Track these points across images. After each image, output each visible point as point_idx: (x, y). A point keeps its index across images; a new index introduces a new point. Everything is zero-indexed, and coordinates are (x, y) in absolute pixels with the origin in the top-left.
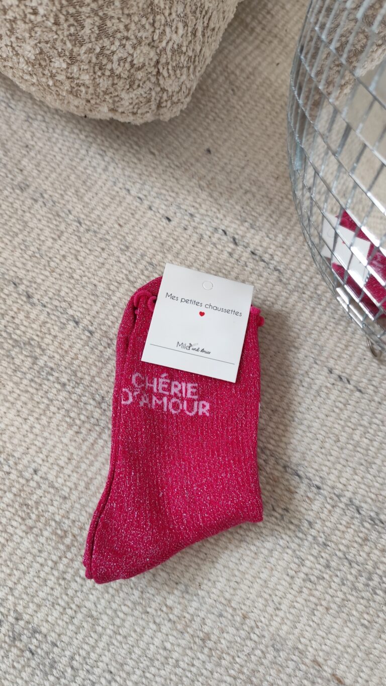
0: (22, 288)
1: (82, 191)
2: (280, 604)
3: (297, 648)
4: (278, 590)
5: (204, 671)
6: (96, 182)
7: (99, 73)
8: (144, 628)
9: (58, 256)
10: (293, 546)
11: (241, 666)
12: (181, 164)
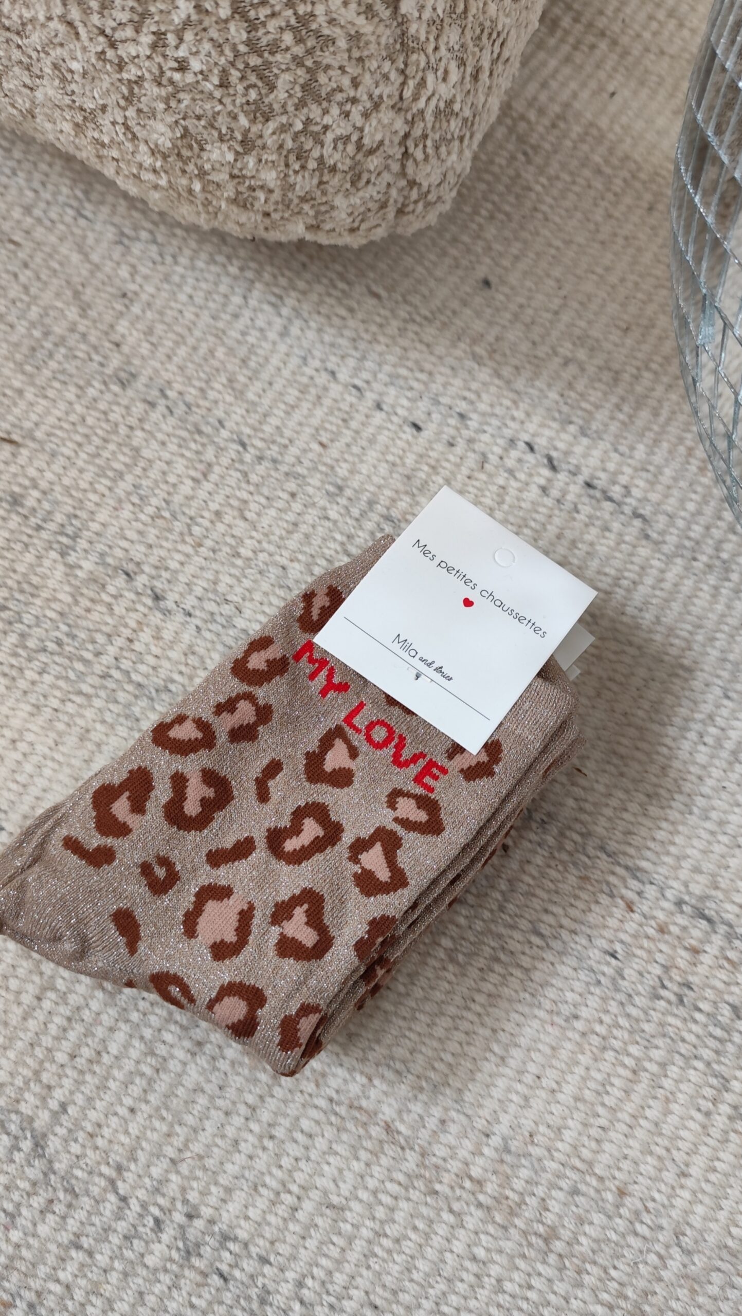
0: (141, 580)
1: (242, 379)
2: (687, 1165)
3: (726, 1247)
4: (682, 1139)
5: (552, 1297)
6: (267, 359)
7: (296, 166)
8: (432, 1222)
9: (206, 514)
10: (707, 1054)
11: (621, 1284)
12: (432, 312)
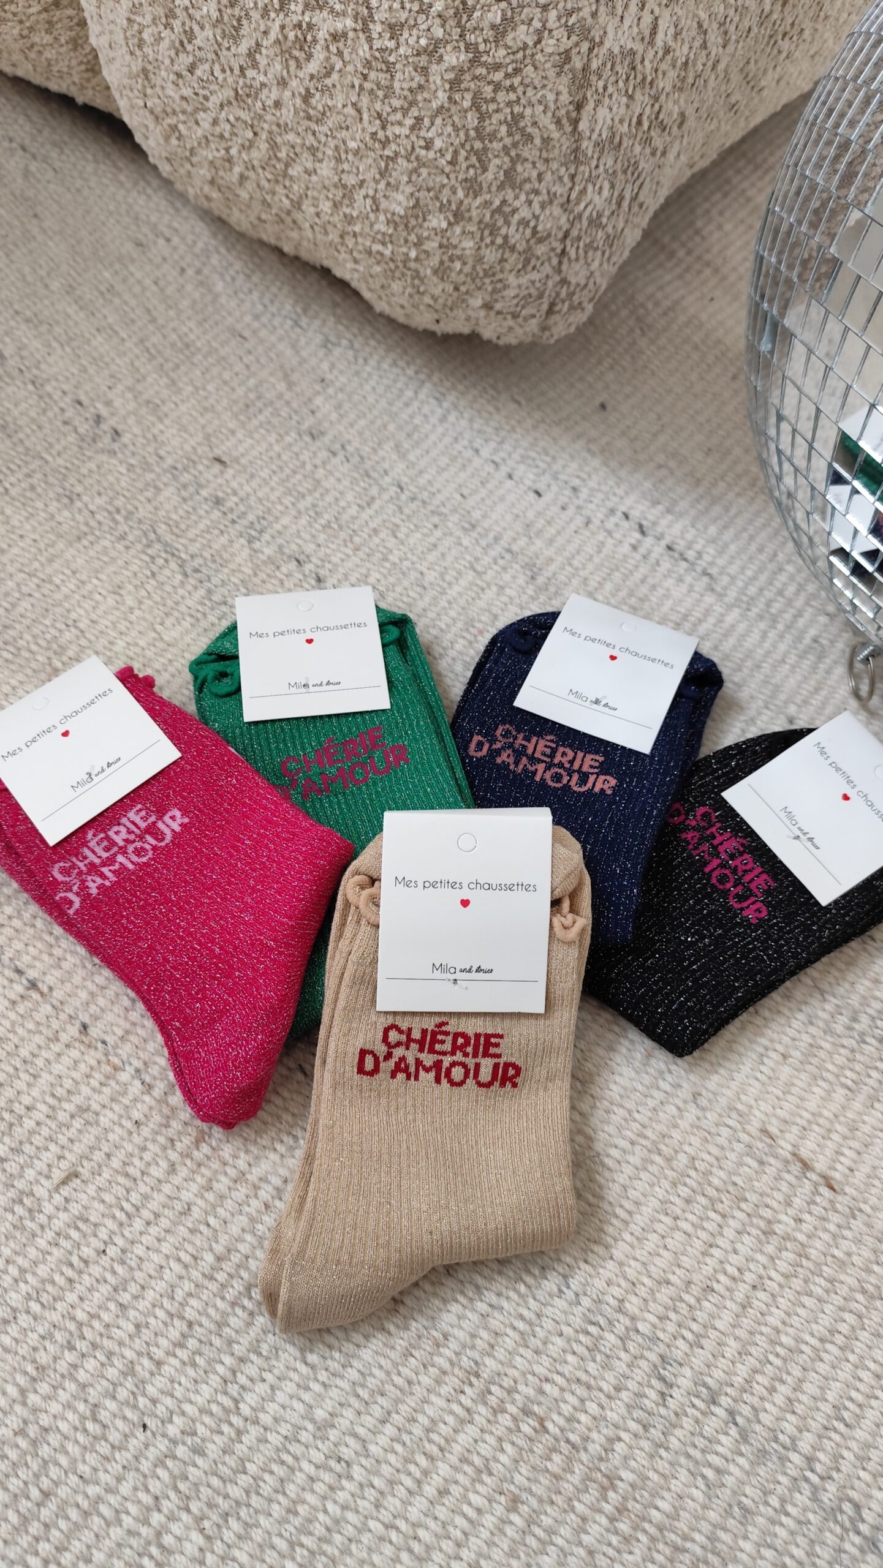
0: (309, 567)
7: (488, 241)
